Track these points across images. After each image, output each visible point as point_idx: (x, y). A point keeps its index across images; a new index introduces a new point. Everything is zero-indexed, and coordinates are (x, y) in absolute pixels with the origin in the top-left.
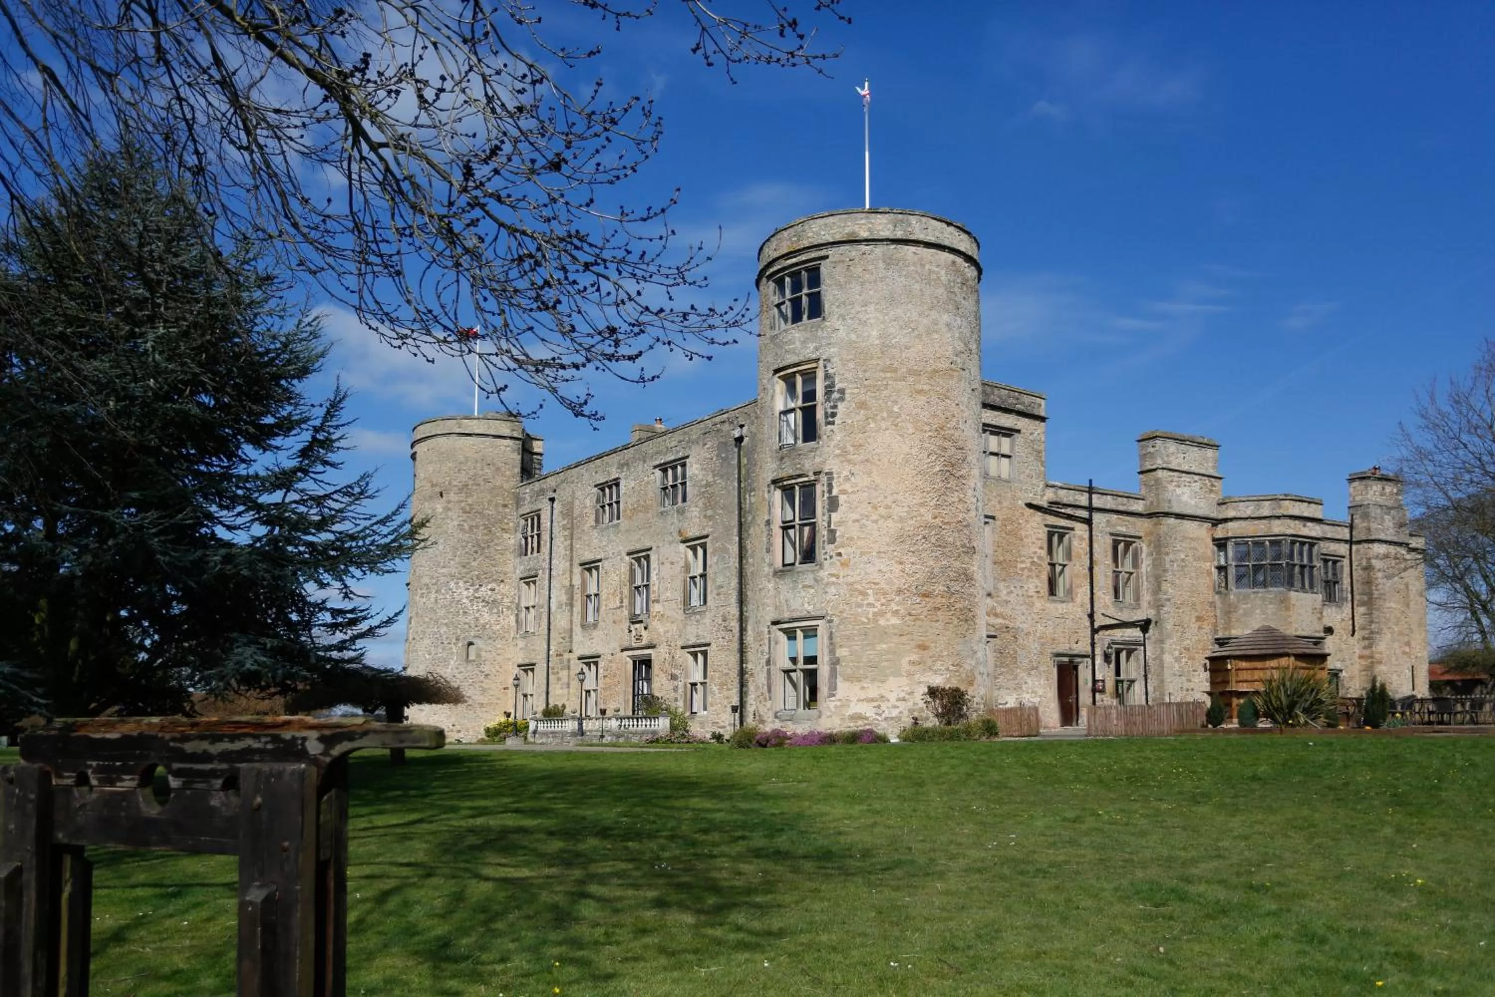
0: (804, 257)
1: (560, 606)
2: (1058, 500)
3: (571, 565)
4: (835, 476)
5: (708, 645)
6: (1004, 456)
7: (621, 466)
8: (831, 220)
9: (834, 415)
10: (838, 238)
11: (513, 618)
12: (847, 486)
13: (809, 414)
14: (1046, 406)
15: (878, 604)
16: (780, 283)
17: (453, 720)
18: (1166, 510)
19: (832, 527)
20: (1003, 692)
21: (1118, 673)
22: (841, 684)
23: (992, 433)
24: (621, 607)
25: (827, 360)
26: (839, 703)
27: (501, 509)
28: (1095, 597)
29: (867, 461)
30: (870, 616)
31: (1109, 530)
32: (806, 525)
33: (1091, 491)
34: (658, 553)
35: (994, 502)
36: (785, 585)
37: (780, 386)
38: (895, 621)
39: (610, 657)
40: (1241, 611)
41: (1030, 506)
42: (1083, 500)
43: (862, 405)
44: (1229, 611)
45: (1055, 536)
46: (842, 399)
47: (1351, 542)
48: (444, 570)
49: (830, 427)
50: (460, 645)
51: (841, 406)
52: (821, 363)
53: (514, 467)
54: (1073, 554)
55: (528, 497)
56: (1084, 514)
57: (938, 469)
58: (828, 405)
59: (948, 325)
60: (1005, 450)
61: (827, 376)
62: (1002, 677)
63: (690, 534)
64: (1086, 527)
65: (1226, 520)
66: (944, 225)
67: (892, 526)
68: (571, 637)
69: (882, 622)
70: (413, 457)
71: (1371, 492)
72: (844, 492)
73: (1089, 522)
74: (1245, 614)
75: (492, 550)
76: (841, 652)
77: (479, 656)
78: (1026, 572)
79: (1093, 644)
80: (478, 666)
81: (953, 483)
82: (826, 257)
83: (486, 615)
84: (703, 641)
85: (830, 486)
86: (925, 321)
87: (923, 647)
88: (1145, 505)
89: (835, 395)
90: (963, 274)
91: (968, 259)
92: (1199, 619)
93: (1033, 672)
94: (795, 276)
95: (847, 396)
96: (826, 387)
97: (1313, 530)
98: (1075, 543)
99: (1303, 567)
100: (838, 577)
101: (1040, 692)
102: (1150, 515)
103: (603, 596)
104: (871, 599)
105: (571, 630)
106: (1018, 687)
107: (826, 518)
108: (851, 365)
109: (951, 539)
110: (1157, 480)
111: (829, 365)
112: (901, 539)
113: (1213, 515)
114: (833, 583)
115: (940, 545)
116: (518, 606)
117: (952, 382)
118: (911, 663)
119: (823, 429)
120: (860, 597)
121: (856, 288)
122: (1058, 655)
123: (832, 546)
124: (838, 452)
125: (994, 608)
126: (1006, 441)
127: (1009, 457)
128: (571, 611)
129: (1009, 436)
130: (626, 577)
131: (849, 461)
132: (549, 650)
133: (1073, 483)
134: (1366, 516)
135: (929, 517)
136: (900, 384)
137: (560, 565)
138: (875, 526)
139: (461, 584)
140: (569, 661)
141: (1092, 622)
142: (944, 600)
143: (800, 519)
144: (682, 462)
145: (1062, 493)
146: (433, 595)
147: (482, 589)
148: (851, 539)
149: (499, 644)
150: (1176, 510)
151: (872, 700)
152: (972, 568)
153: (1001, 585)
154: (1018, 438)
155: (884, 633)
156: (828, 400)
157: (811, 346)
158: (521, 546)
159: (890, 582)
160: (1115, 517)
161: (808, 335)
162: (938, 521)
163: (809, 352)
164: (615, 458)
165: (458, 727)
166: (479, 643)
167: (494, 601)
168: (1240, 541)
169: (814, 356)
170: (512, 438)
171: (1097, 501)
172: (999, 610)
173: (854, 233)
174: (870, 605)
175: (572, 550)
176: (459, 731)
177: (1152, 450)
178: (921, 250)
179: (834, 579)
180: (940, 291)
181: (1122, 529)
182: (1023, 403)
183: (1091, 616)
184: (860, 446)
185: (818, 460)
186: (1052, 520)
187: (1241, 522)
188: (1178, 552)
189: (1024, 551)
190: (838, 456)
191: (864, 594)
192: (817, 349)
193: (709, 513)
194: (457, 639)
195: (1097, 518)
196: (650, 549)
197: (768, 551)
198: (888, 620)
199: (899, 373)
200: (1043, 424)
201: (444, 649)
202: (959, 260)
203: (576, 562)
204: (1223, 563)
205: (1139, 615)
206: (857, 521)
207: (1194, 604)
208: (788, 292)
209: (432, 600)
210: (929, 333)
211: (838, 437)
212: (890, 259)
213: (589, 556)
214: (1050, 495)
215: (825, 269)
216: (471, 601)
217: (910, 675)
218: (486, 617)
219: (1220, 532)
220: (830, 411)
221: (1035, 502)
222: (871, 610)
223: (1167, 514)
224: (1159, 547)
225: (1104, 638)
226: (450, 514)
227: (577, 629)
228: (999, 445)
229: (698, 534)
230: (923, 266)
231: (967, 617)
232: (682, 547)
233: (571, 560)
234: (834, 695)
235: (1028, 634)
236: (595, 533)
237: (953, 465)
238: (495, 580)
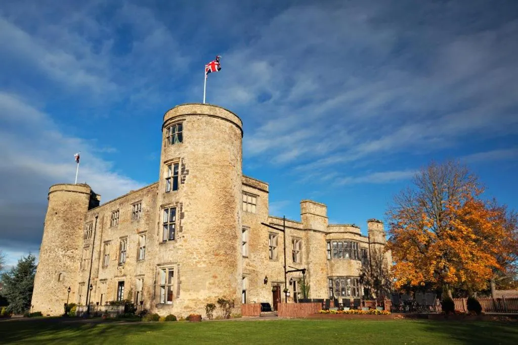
0: (177, 119)
1: (95, 259)
2: (273, 222)
3: (101, 243)
4: (183, 204)
5: (144, 275)
6: (253, 204)
7: (120, 204)
8: (187, 106)
9: (184, 180)
10: (189, 113)
11: (79, 264)
12: (188, 209)
13: (176, 179)
14: (269, 187)
15: (197, 258)
16: (169, 129)
17: (49, 306)
18: (310, 228)
19: (181, 225)
20: (252, 297)
21: (295, 290)
22: (181, 292)
23: (249, 195)
24: (116, 260)
25: (183, 158)
26: (180, 301)
27: (79, 220)
28: (286, 260)
29: (196, 198)
30: (194, 263)
31: (291, 235)
32: (172, 224)
33: (284, 220)
34: (130, 238)
35: (250, 221)
36: (163, 248)
37: (166, 168)
38: (204, 265)
39: (110, 280)
40: (336, 267)
41: (263, 224)
42: (282, 223)
43: (195, 177)
44: (332, 266)
45: (271, 236)
46: (187, 174)
47: (369, 243)
48: (53, 244)
49: (183, 185)
50: (56, 274)
51: (187, 176)
52: (181, 159)
53: (86, 204)
54: (278, 243)
55: (89, 216)
56: (282, 228)
57: (223, 203)
58: (182, 176)
59: (229, 149)
60: (254, 202)
61: (183, 165)
62: (252, 291)
63: (141, 231)
64: (283, 233)
65: (330, 233)
66: (229, 112)
67: (205, 226)
68: (98, 271)
69: (199, 266)
70: (48, 199)
71: (374, 226)
72: (187, 211)
73: (284, 231)
74: (337, 268)
75: (74, 236)
76: (182, 279)
77: (64, 279)
78: (261, 249)
79: (286, 278)
80: (63, 283)
81: (229, 210)
82: (185, 120)
83: (69, 262)
84: (142, 274)
85: (181, 208)
86: (220, 146)
87: (215, 277)
88: (303, 227)
89: (185, 172)
90: (235, 131)
91: (237, 126)
92: (322, 269)
93: (264, 289)
94: (174, 127)
95: (190, 173)
96: (182, 169)
97: (358, 238)
98: (279, 239)
99: (355, 251)
100: (182, 246)
101: (266, 297)
102: (305, 230)
103: (110, 255)
104: (195, 256)
105: (98, 269)
106: (258, 295)
107: (179, 222)
108: (192, 161)
109: (228, 232)
110: (307, 217)
111: (183, 161)
112: (208, 231)
113: (325, 231)
114: (180, 249)
115: (223, 234)
116: (82, 259)
117: (230, 171)
118: (210, 284)
119: (180, 185)
120: (191, 255)
121: (195, 132)
122: (273, 282)
123: (181, 233)
124: (185, 194)
125: (249, 263)
126: (254, 199)
127: (256, 205)
128: (99, 261)
129: (255, 197)
130: (118, 248)
131: (189, 198)
132: (90, 277)
133: (278, 217)
134: (373, 235)
135: (219, 223)
136: (210, 169)
137: (97, 242)
138: (198, 225)
139: (60, 249)
140: (96, 281)
141: (285, 269)
142: (224, 258)
143: (170, 222)
144: (140, 202)
145: (274, 220)
146: (48, 254)
147: (69, 252)
148: (188, 230)
149: (73, 275)
150: (314, 228)
151: (194, 300)
152: (236, 245)
153: (252, 254)
154: (259, 199)
155: (200, 270)
156: (182, 174)
157: (178, 153)
158: (85, 235)
159: (202, 248)
160: (293, 230)
161: (176, 148)
162: (222, 225)
163: (177, 155)
164: (118, 201)
165: (51, 309)
166: (64, 274)
167: (73, 257)
168: (335, 240)
169: (178, 157)
170: (86, 193)
171: (287, 224)
172: (251, 264)
173: (195, 111)
174: (194, 258)
175: (101, 237)
176: (52, 311)
177: (305, 206)
178: (219, 120)
179: (181, 247)
180: (226, 136)
181: (295, 235)
182: (260, 186)
183: (285, 267)
184: (193, 192)
185: (177, 198)
186: (270, 229)
187: (335, 234)
188: (314, 244)
189: (261, 241)
190: (185, 196)
191: (192, 253)
192: (179, 154)
193: (148, 222)
194: (56, 272)
195: (287, 230)
196: (127, 236)
197: (158, 235)
198: (201, 265)
199: (210, 165)
200: (268, 194)
201: (50, 276)
202: (234, 126)
203: (103, 241)
204: (329, 248)
205: (302, 268)
206: (191, 223)
207: (320, 264)
208: (171, 132)
209: (48, 256)
210: (221, 151)
211: (185, 189)
212: (208, 122)
213: (107, 239)
214: (270, 220)
215: (184, 124)
216: (63, 256)
217: (209, 289)
218: (69, 263)
219: (328, 237)
220: (183, 178)
221: (264, 223)
222: (195, 260)
223: (310, 230)
224: (308, 241)
225: (289, 275)
226: (59, 221)
227: (101, 268)
228: (252, 200)
229: (143, 230)
230: (220, 126)
231: (233, 265)
232: (138, 235)
233: (101, 241)
234: (178, 297)
235: (262, 274)
236: (110, 230)
237: (229, 203)
238: (74, 248)
